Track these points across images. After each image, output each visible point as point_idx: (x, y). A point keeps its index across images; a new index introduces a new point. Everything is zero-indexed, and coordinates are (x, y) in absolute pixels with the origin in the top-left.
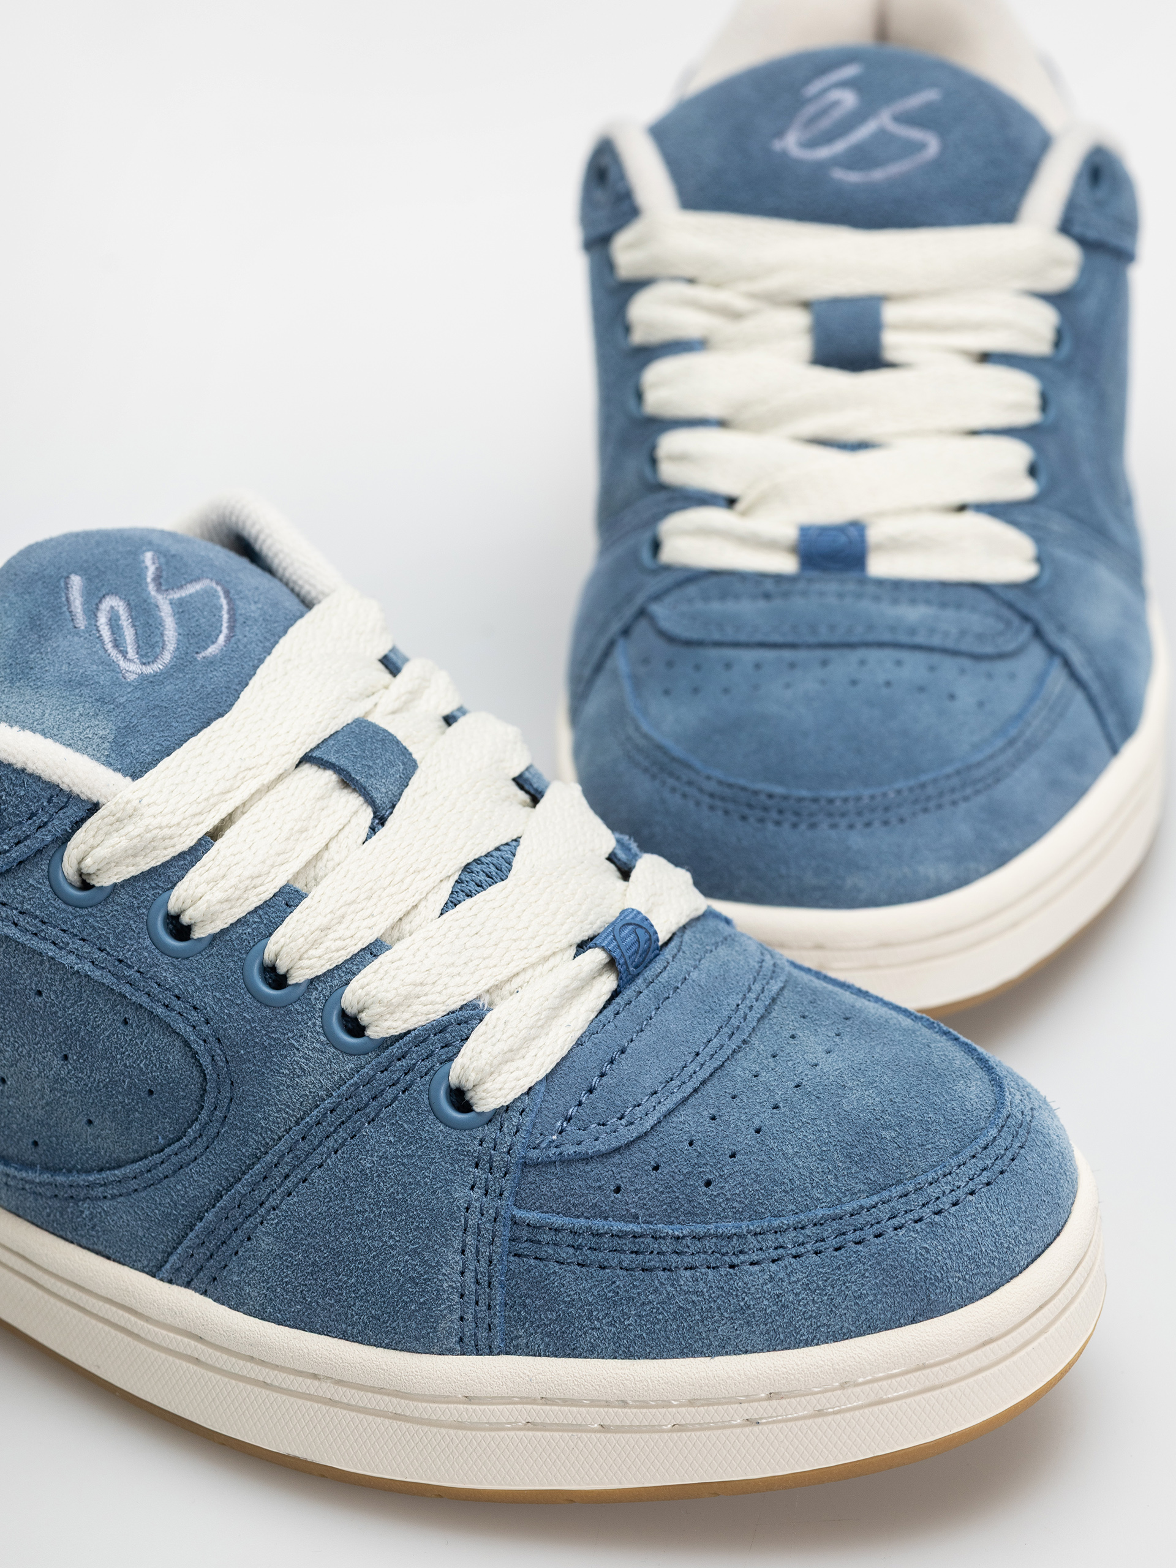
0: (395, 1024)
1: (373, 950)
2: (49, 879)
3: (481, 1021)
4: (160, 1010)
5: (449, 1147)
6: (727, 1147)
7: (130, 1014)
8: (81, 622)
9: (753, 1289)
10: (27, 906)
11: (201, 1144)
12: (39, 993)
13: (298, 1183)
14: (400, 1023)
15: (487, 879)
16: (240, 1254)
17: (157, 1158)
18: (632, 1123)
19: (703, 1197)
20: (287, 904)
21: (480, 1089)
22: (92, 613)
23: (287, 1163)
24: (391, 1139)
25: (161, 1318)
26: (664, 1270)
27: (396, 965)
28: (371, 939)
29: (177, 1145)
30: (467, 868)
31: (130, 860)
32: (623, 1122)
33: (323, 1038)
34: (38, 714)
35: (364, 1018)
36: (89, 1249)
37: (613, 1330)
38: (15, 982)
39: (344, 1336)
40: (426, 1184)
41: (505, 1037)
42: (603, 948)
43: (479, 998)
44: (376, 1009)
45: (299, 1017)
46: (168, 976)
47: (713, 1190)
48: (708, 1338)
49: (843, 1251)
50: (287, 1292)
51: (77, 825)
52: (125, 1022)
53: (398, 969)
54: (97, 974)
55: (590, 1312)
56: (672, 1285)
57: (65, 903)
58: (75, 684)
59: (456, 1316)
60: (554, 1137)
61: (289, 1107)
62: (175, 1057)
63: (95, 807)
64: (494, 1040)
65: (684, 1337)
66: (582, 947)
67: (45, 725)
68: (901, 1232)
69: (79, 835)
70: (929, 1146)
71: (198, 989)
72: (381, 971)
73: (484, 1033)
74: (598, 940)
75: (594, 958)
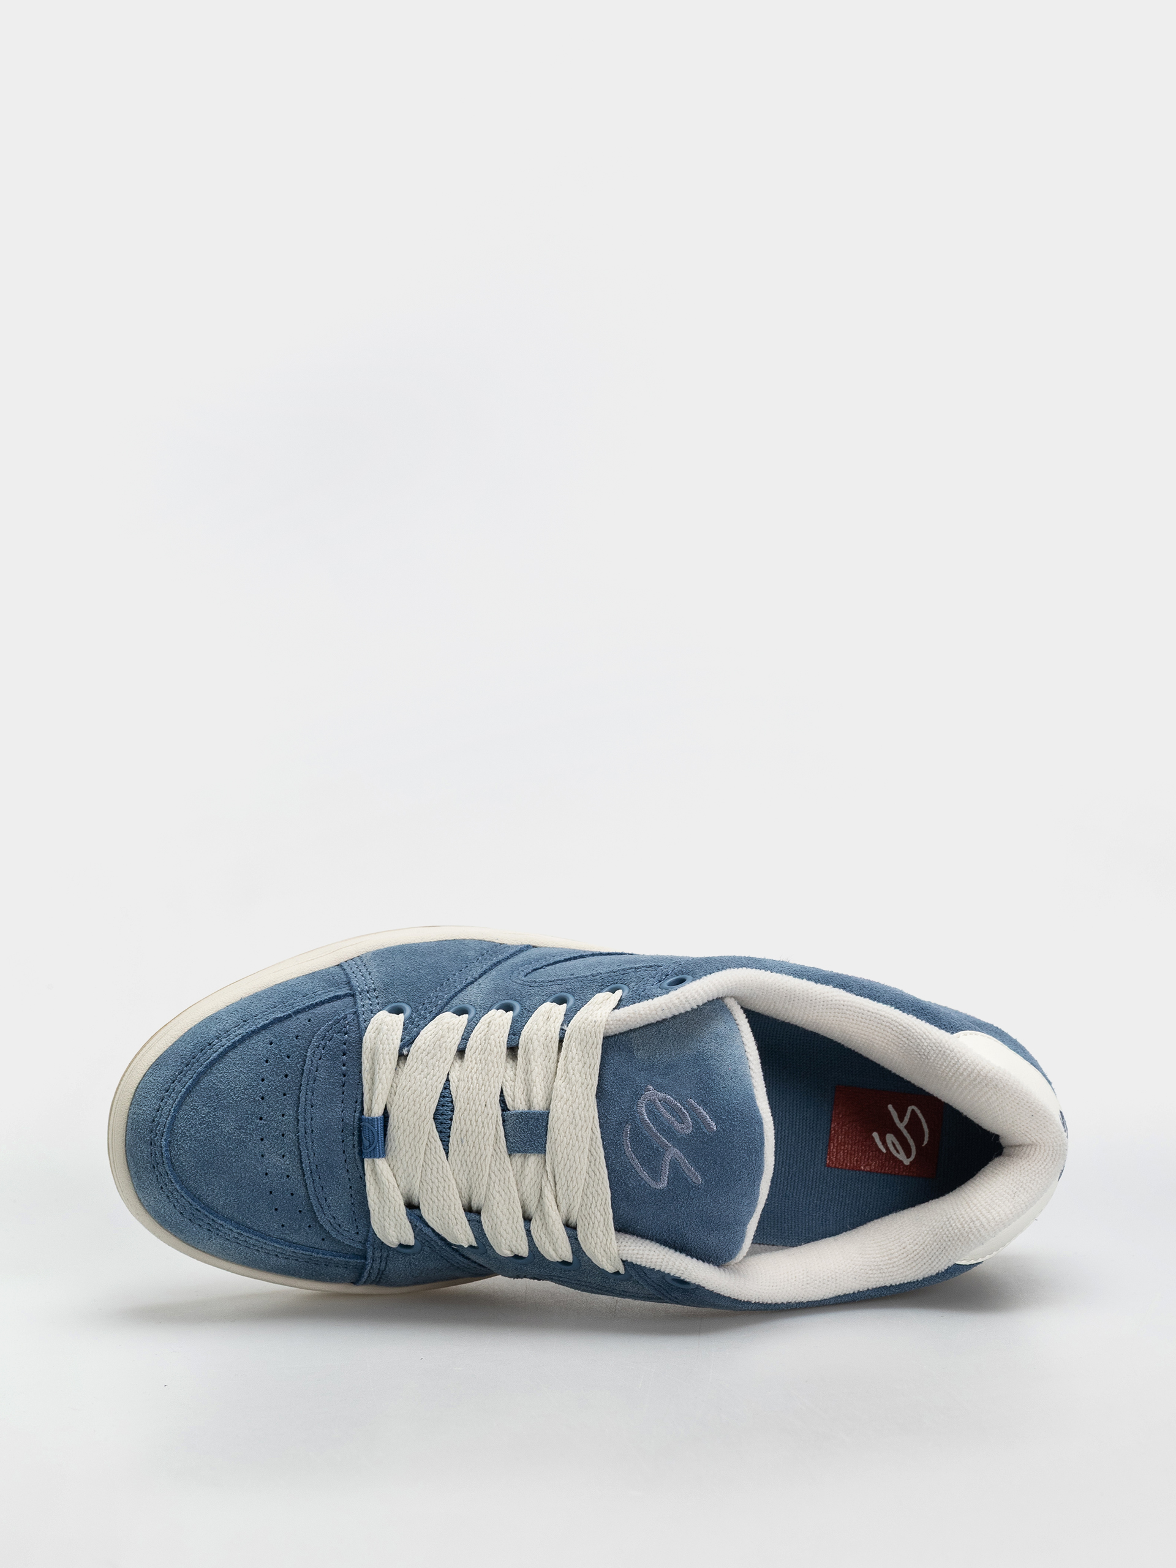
0: (435, 1023)
15: (440, 1112)
21: (386, 1018)
30: (452, 1110)
74: (381, 1124)
75: (377, 1112)
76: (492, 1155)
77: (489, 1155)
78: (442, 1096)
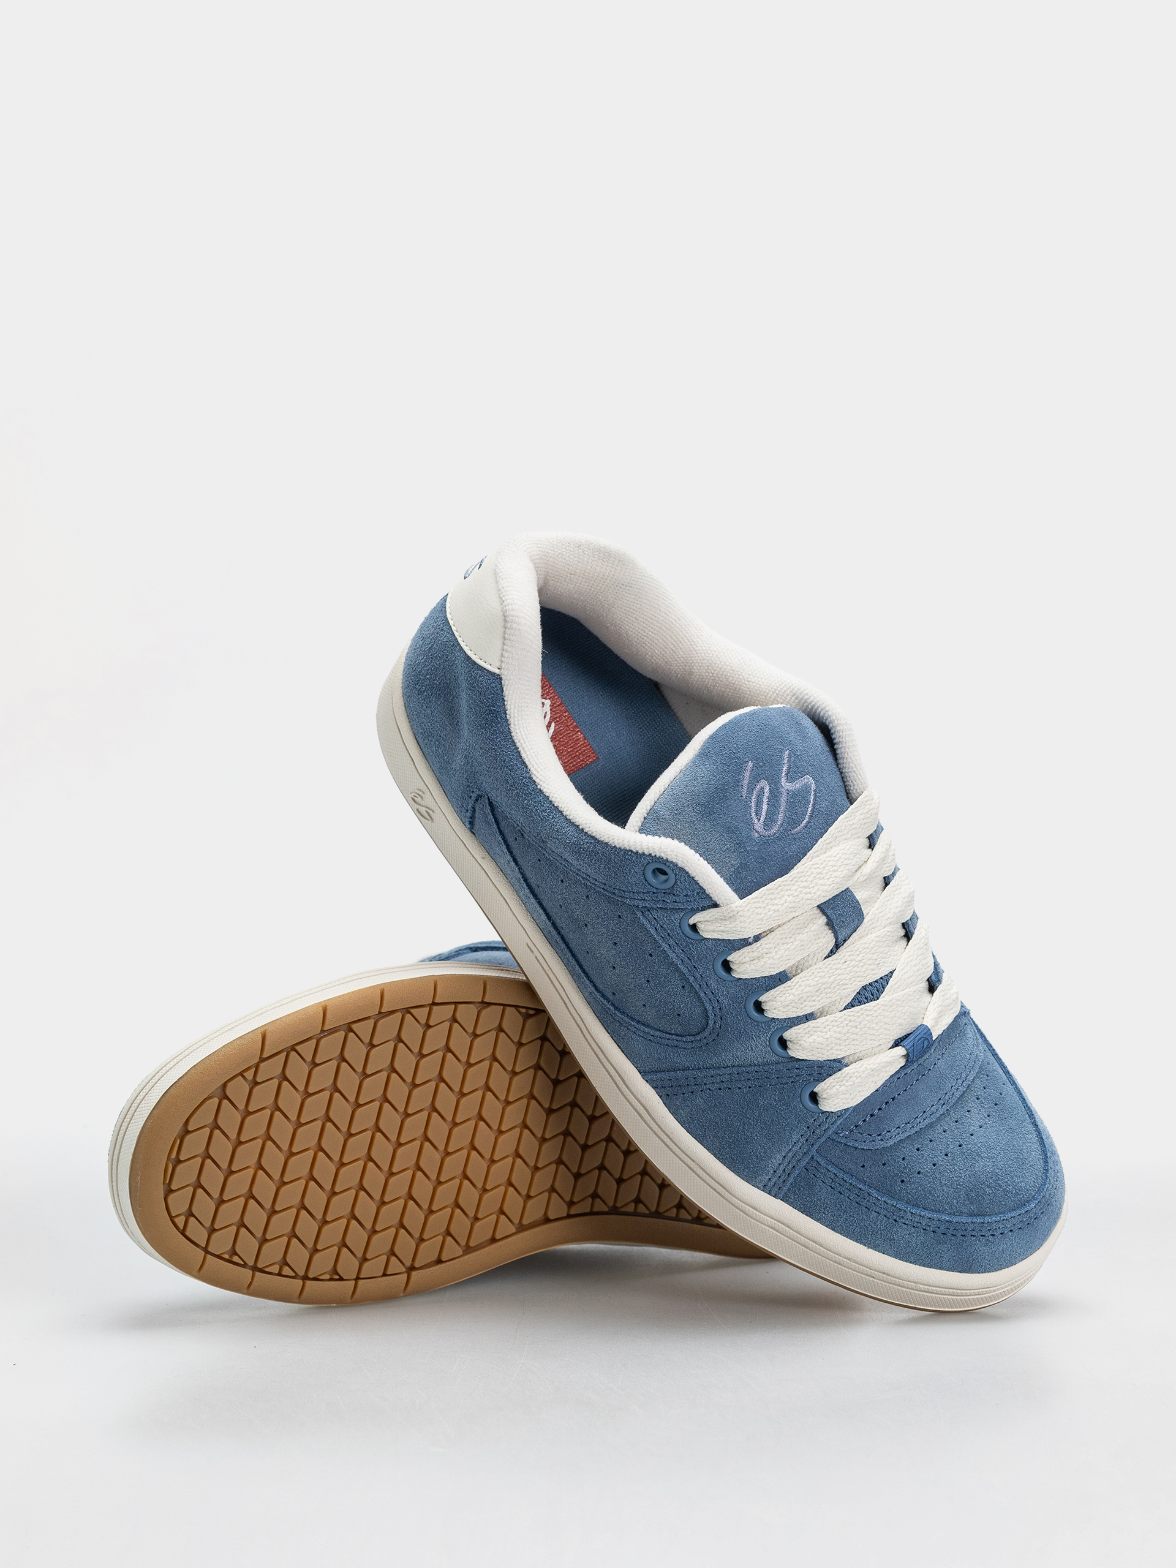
0: (802, 1055)
1: (809, 1017)
2: (680, 920)
3: (840, 1070)
4: (702, 995)
5: (800, 1115)
6: (918, 1169)
7: (687, 987)
8: (744, 793)
9: (899, 1235)
10: (664, 926)
11: (690, 1045)
12: (651, 955)
13: (726, 1088)
14: (804, 1055)
15: (871, 996)
16: (685, 1095)
17: (668, 1036)
18: (882, 1140)
19: (898, 1186)
20: (780, 979)
21: (825, 1101)
22: (750, 791)
23: (725, 1078)
24: (777, 1099)
25: (635, 1093)
26: (866, 1207)
27: (814, 1029)
28: (809, 1012)
29: (680, 1038)
30: (864, 988)
31: (721, 933)
32: (879, 1138)
33: (768, 1043)
34: (708, 840)
35: (789, 1044)
36: (616, 1043)
37: (832, 1218)
38: (643, 946)
39: (715, 1155)
40: (782, 1125)
41: (847, 1084)
42: (906, 1049)
43: (843, 1058)
44: (797, 1046)
45: (762, 1029)
46: (713, 983)
47: (903, 1186)
48: (870, 1241)
49: (945, 1236)
50: (699, 1124)
51: (704, 909)
52: (683, 987)
53: (815, 1031)
54: (681, 967)
55: (826, 1207)
56: (867, 1216)
57: (682, 932)
58: (730, 830)
59: (768, 1177)
60: (847, 1133)
61: (738, 1058)
62: (698, 1011)
63: (716, 905)
64: (842, 1084)
65: (860, 1236)
66: (897, 1043)
67: (709, 847)
68: (973, 1238)
69: (705, 913)
70: (1003, 1203)
71: (723, 996)
72: (807, 1030)
73: (839, 1078)
74: (906, 1042)
75: (901, 1051)
76: (872, 933)
77: (874, 935)
78: (860, 1003)
